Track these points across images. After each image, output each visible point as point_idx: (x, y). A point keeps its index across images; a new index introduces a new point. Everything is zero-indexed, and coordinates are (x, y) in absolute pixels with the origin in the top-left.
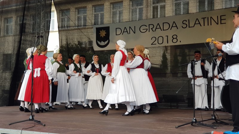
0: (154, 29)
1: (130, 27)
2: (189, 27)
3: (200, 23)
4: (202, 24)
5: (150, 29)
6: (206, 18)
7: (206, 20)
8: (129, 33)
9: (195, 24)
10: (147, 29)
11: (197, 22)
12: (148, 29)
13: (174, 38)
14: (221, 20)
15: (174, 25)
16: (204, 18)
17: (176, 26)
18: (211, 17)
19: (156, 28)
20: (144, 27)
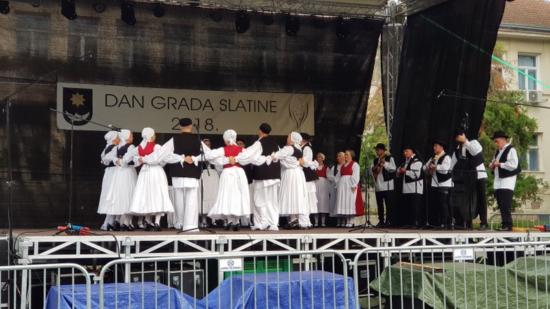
0: (177, 106)
1: (134, 96)
2: (230, 110)
3: (244, 107)
4: (247, 109)
5: (170, 105)
6: (252, 101)
7: (252, 103)
8: (132, 106)
9: (238, 107)
10: (165, 104)
11: (241, 105)
12: (167, 104)
13: (207, 124)
14: (271, 107)
15: (208, 104)
16: (250, 101)
17: (211, 106)
18: (259, 101)
19: (180, 105)
20: (161, 101)
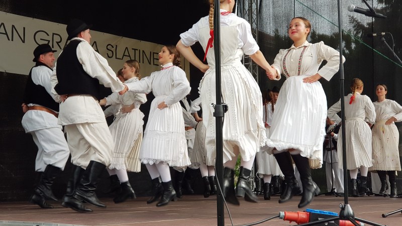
1: (13, 26)
2: (116, 58)
3: (129, 56)
5: (55, 43)
6: (137, 50)
8: (10, 38)
9: (124, 55)
11: (126, 53)
14: (154, 59)
16: (135, 50)
18: (143, 51)
